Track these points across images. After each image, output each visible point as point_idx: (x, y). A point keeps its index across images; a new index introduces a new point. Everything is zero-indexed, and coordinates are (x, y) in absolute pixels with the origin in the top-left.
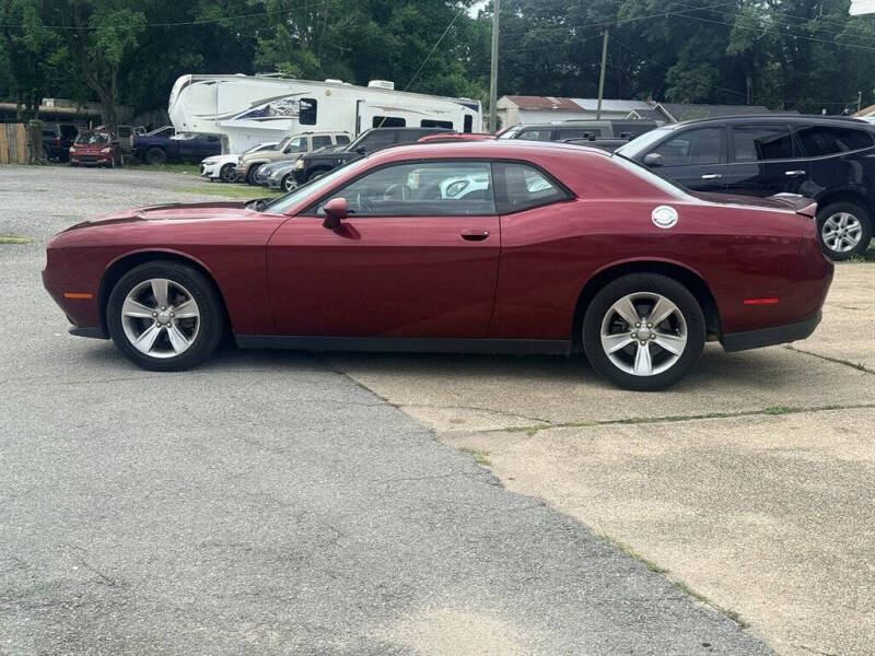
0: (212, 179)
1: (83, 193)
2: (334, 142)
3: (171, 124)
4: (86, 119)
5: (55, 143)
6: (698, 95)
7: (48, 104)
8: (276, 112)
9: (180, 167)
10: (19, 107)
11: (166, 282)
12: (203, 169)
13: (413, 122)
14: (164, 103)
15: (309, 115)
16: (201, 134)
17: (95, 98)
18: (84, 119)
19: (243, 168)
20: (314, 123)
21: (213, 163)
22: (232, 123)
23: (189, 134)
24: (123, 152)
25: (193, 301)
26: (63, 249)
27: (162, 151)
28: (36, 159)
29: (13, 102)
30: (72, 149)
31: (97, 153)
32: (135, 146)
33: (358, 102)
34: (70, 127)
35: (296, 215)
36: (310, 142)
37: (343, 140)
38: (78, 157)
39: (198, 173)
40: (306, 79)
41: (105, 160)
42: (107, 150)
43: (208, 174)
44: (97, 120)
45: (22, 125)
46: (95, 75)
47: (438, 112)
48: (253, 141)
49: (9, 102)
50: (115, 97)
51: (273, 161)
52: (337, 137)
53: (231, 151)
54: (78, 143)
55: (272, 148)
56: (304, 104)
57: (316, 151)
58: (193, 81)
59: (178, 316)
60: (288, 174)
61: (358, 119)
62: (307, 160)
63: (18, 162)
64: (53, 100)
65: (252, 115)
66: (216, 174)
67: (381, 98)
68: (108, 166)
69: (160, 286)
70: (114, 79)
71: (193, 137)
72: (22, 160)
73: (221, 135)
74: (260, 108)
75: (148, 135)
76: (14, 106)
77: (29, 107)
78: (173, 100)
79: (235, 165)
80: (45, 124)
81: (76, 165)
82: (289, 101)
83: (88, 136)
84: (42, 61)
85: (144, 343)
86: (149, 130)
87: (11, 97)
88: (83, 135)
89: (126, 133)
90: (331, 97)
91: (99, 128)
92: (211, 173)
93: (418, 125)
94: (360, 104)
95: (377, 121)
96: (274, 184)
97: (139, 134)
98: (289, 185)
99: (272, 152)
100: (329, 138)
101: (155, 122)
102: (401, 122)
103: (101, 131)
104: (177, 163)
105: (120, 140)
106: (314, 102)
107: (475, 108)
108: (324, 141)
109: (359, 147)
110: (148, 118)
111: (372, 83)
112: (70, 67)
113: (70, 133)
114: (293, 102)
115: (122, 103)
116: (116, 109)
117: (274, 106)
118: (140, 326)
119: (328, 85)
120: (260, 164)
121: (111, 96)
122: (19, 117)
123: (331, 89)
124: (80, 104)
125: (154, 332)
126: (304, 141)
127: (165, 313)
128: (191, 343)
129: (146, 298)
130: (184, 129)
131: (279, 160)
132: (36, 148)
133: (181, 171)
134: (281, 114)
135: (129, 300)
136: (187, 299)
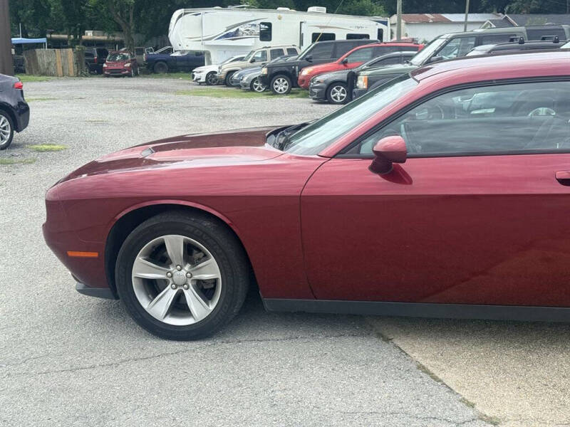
0: (200, 84)
1: (110, 99)
2: (286, 53)
3: (170, 45)
4: (114, 43)
5: (93, 61)
6: (532, 7)
7: (89, 34)
8: (243, 33)
9: (177, 74)
10: (69, 37)
11: (181, 238)
12: (193, 76)
13: (341, 36)
14: (165, 30)
15: (266, 34)
16: (191, 51)
17: (119, 29)
18: (112, 44)
19: (221, 74)
20: (270, 40)
21: (200, 72)
22: (213, 42)
23: (183, 52)
24: (139, 65)
25: (212, 260)
26: (63, 201)
27: (164, 64)
28: (82, 73)
29: (65, 34)
30: (105, 65)
31: (121, 67)
32: (147, 61)
33: (301, 23)
34: (103, 49)
35: (334, 157)
36: (269, 54)
37: (292, 51)
38: (109, 70)
39: (191, 78)
40: (262, 8)
41: (127, 72)
42: (128, 65)
43: (197, 80)
44: (121, 44)
45: (71, 50)
46: (119, 13)
47: (358, 28)
48: (229, 54)
49: (64, 34)
50: (132, 27)
51: (243, 69)
52: (288, 49)
53: (213, 63)
54: (109, 60)
55: (241, 59)
56: (263, 26)
57: (273, 61)
58: (185, 14)
59: (196, 277)
60: (256, 78)
61: (301, 36)
62: (269, 68)
63: (69, 76)
64: (92, 31)
65: (227, 36)
66: (203, 80)
67: (318, 19)
68: (129, 76)
69: (174, 243)
70: (131, 14)
71: (186, 54)
72: (72, 74)
73: (204, 52)
74: (232, 31)
75: (155, 53)
76: (66, 36)
77: (76, 37)
78: (171, 27)
79: (216, 72)
80: (86, 48)
81: (108, 76)
82: (252, 25)
83: (115, 55)
84: (84, 5)
85: (159, 308)
86: (156, 50)
87: (65, 31)
88: (112, 55)
89: (140, 52)
90: (282, 20)
91: (123, 49)
92: (200, 79)
93: (344, 38)
94: (303, 24)
95: (315, 36)
96: (245, 86)
97: (149, 53)
98: (256, 86)
99: (241, 62)
100: (282, 50)
101: (159, 44)
102: (332, 36)
103: (124, 52)
104: (175, 72)
105: (136, 57)
106: (269, 25)
107: (385, 23)
108: (277, 53)
109: (308, 56)
110: (155, 41)
111: (310, 9)
112: (102, 8)
113: (103, 54)
114: (255, 25)
115: (137, 32)
116: (133, 36)
117: (242, 29)
118: (154, 288)
119: (280, 12)
120: (233, 71)
121: (130, 28)
122: (69, 44)
123: (281, 15)
124: (109, 33)
125: (169, 295)
126: (264, 54)
127: (181, 273)
128: (212, 307)
129: (159, 256)
130: (180, 48)
131: (246, 68)
132: (81, 65)
133: (178, 78)
134: (247, 35)
135: (140, 260)
136: (206, 257)
